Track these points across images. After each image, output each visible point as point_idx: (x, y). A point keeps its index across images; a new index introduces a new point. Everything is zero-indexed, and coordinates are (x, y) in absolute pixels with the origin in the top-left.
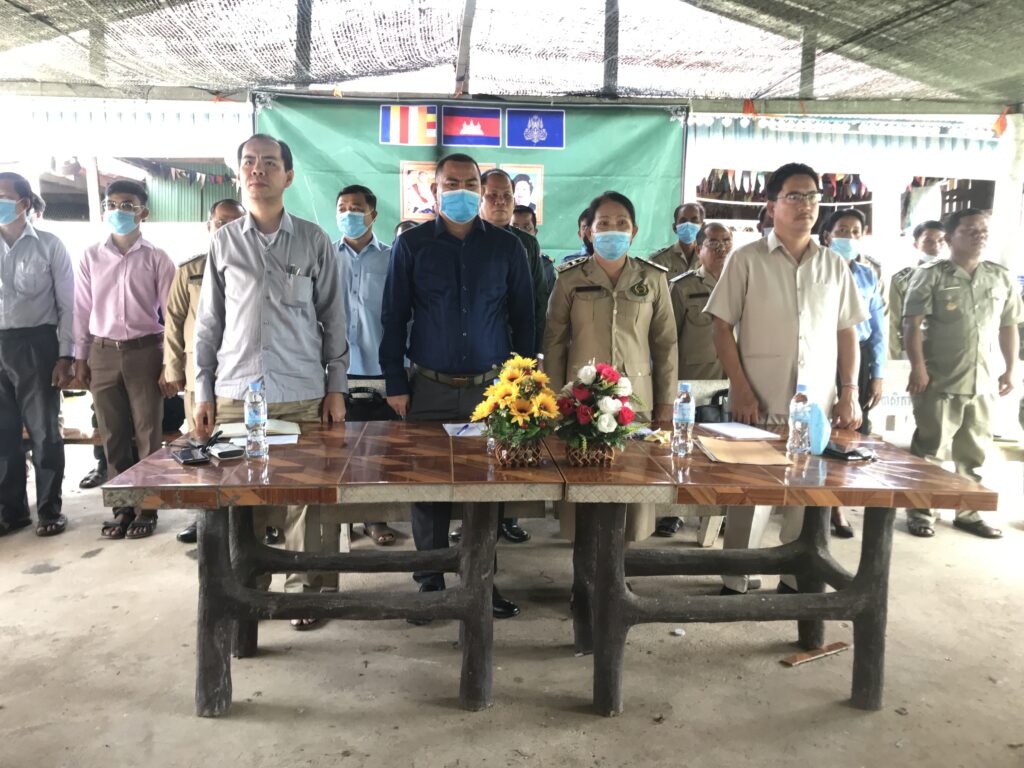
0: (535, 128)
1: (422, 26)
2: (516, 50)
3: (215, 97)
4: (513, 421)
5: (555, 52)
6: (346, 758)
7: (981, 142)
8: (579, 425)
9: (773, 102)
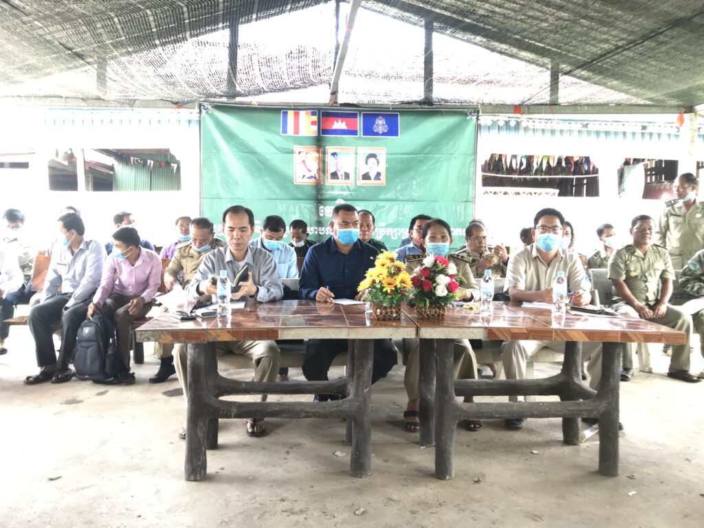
0: (380, 124)
1: (313, 59)
2: (369, 75)
3: (175, 106)
4: (384, 290)
5: (396, 76)
6: (283, 503)
7: (669, 135)
8: (424, 293)
9: (533, 106)
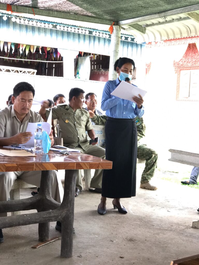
7: (105, 39)
9: (20, 7)
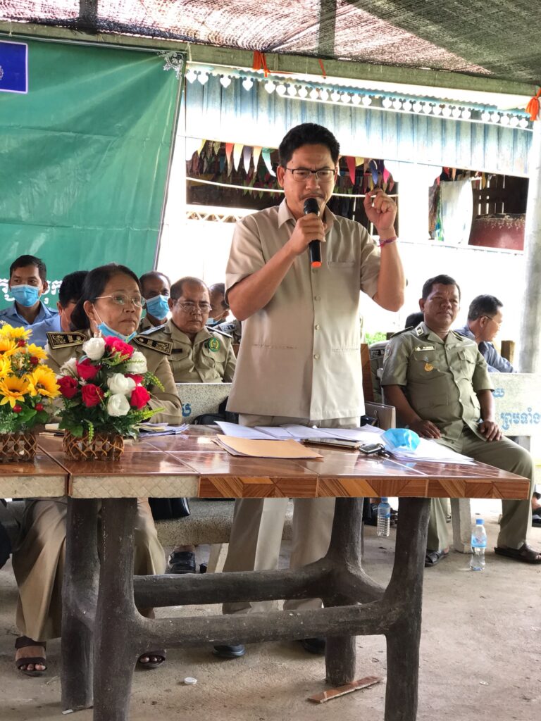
4: (3, 402)
7: (515, 132)
9: (288, 57)
